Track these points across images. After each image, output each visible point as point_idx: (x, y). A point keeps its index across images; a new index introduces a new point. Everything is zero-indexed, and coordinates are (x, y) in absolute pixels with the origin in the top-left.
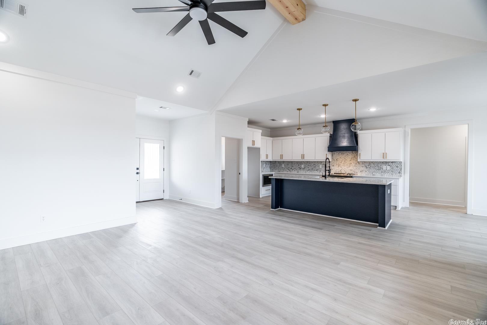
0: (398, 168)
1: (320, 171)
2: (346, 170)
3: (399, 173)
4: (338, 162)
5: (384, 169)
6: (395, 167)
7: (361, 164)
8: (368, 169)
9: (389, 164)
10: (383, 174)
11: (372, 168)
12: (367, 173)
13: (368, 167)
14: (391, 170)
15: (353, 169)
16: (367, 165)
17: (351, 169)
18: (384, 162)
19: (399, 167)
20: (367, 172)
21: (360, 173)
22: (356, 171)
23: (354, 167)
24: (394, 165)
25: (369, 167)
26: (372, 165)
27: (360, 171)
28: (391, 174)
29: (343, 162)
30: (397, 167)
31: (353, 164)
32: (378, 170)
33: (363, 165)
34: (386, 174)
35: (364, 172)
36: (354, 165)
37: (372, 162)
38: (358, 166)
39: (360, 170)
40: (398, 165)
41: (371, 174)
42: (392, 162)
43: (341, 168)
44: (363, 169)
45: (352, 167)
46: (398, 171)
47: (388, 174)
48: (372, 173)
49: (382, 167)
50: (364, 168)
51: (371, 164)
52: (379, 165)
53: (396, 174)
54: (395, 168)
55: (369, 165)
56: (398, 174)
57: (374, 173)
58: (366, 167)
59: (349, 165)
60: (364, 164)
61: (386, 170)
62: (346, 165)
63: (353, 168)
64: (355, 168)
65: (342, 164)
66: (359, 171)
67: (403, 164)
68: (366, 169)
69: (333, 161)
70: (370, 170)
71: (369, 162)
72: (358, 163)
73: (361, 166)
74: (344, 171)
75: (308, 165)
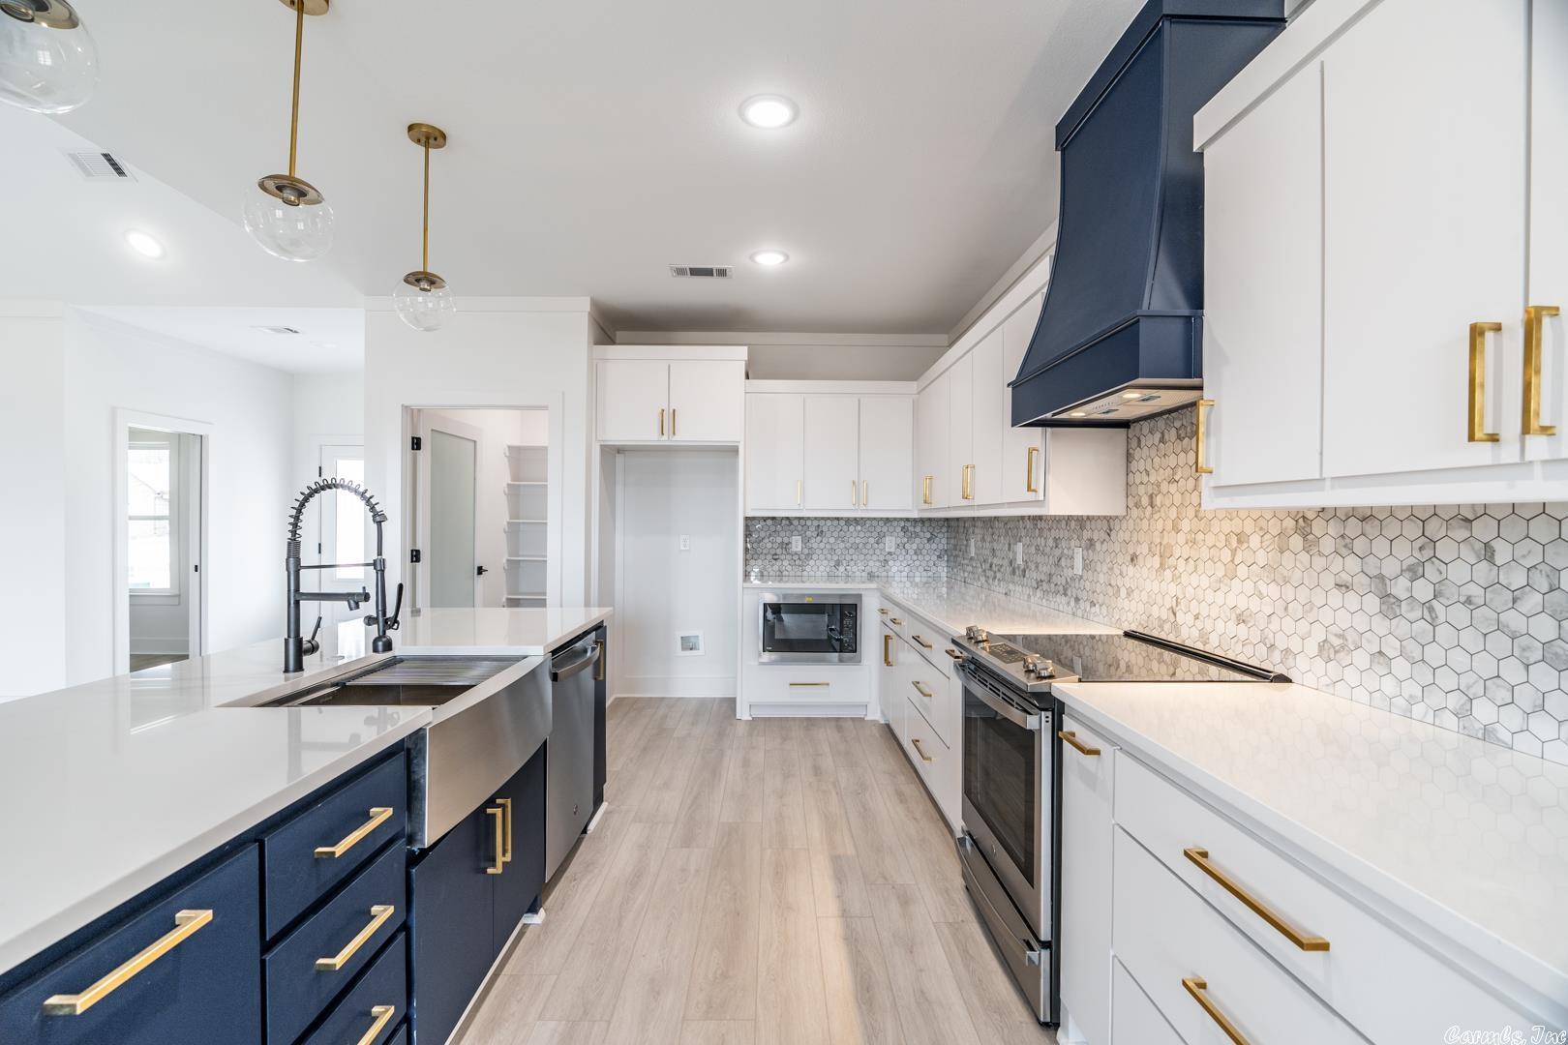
2: (1204, 611)
4: (1160, 525)
7: (1327, 545)
8: (1402, 627)
11: (1460, 615)
12: (1389, 686)
13: (1400, 588)
15: (1254, 604)
16: (1390, 568)
20: (1401, 667)
21: (1319, 663)
22: (1281, 645)
23: (1262, 586)
25: (1423, 590)
26: (1462, 569)
27: (1323, 645)
29: (1185, 525)
31: (1255, 541)
33: (1353, 564)
35: (1361, 658)
36: (1262, 558)
37: (1466, 518)
38: (1297, 576)
39: (1319, 634)
41: (1450, 721)
43: (1173, 589)
44: (1344, 620)
45: (1249, 586)
48: (1454, 701)
50: (1356, 612)
51: (1445, 550)
55: (1415, 572)
58: (1385, 597)
59: (1226, 555)
60: (1360, 545)
62: (1205, 553)
63: (1261, 596)
64: (1273, 590)
65: (1181, 538)
66: (1312, 648)
68: (1381, 626)
69: (1135, 512)
70: (1434, 654)
71: (1423, 517)
72: (1296, 541)
73: (1328, 581)
74: (1190, 618)
75: (1037, 548)
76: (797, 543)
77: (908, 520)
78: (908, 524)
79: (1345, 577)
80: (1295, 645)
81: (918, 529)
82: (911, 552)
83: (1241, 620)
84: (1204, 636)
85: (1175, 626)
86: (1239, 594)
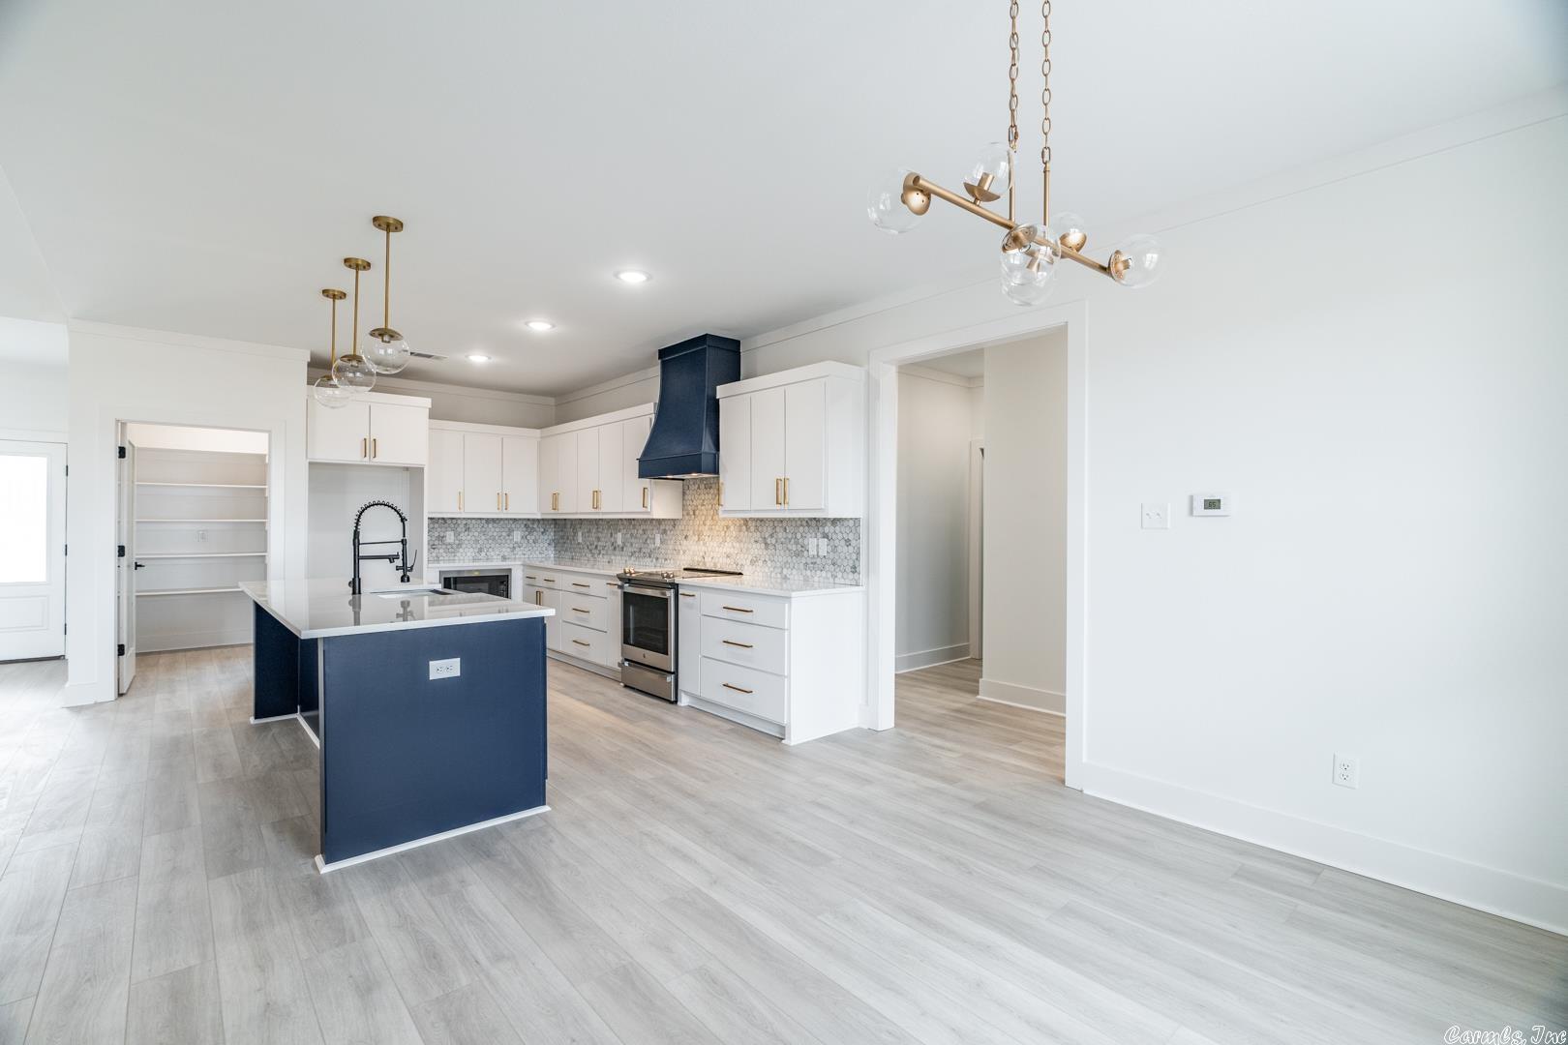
0: (851, 548)
1: (657, 559)
3: (854, 570)
4: (697, 523)
5: (811, 553)
6: (843, 542)
7: (752, 529)
8: (769, 552)
9: (827, 529)
10: (808, 573)
11: (780, 547)
12: (766, 569)
13: (769, 541)
14: (832, 555)
15: (732, 551)
16: (766, 536)
17: (728, 551)
18: (811, 519)
19: (853, 543)
20: (768, 564)
21: (751, 567)
22: (739, 563)
23: (734, 544)
24: (840, 536)
25: (773, 542)
26: (781, 535)
27: (751, 561)
28: (829, 575)
29: (708, 523)
30: (848, 542)
31: (731, 529)
32: (797, 555)
33: (758, 535)
34: (818, 572)
35: (760, 563)
36: (733, 535)
37: (781, 521)
38: (744, 540)
39: (750, 558)
40: (851, 537)
41: (778, 575)
42: (835, 521)
43: (703, 549)
44: (756, 553)
45: (730, 544)
46: (851, 563)
47: (824, 574)
48: (780, 570)
49: (806, 542)
50: (757, 549)
51: (778, 529)
52: (799, 536)
53: (845, 575)
54: (843, 549)
55: (771, 537)
56: (851, 576)
57: (785, 571)
58: (766, 544)
59: (722, 534)
61: (818, 556)
62: (715, 534)
63: (733, 547)
64: (737, 545)
65: (707, 528)
66: (748, 562)
67: (862, 530)
68: (764, 552)
69: (687, 517)
70: (775, 558)
71: (773, 520)
72: (744, 527)
73: (753, 540)
74: (710, 559)
75: (632, 535)
76: (450, 537)
77: (529, 520)
78: (529, 523)
79: (757, 539)
80: (744, 562)
81: (535, 526)
82: (531, 541)
83: (728, 557)
84: (715, 564)
85: (704, 563)
86: (727, 548)
